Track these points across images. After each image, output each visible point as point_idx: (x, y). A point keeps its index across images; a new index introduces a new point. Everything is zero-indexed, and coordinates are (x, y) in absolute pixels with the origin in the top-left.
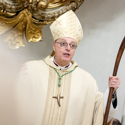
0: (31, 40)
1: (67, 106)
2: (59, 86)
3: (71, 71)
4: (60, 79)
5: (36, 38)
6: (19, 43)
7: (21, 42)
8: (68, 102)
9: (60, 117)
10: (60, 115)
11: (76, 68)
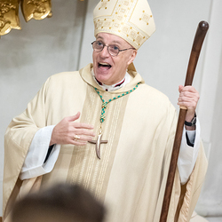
0: (32, 16)
1: (112, 157)
2: (102, 120)
3: (127, 93)
4: (104, 108)
5: (40, 12)
6: (10, 23)
7: (13, 21)
8: (114, 149)
9: (97, 177)
10: (98, 174)
11: (139, 86)
